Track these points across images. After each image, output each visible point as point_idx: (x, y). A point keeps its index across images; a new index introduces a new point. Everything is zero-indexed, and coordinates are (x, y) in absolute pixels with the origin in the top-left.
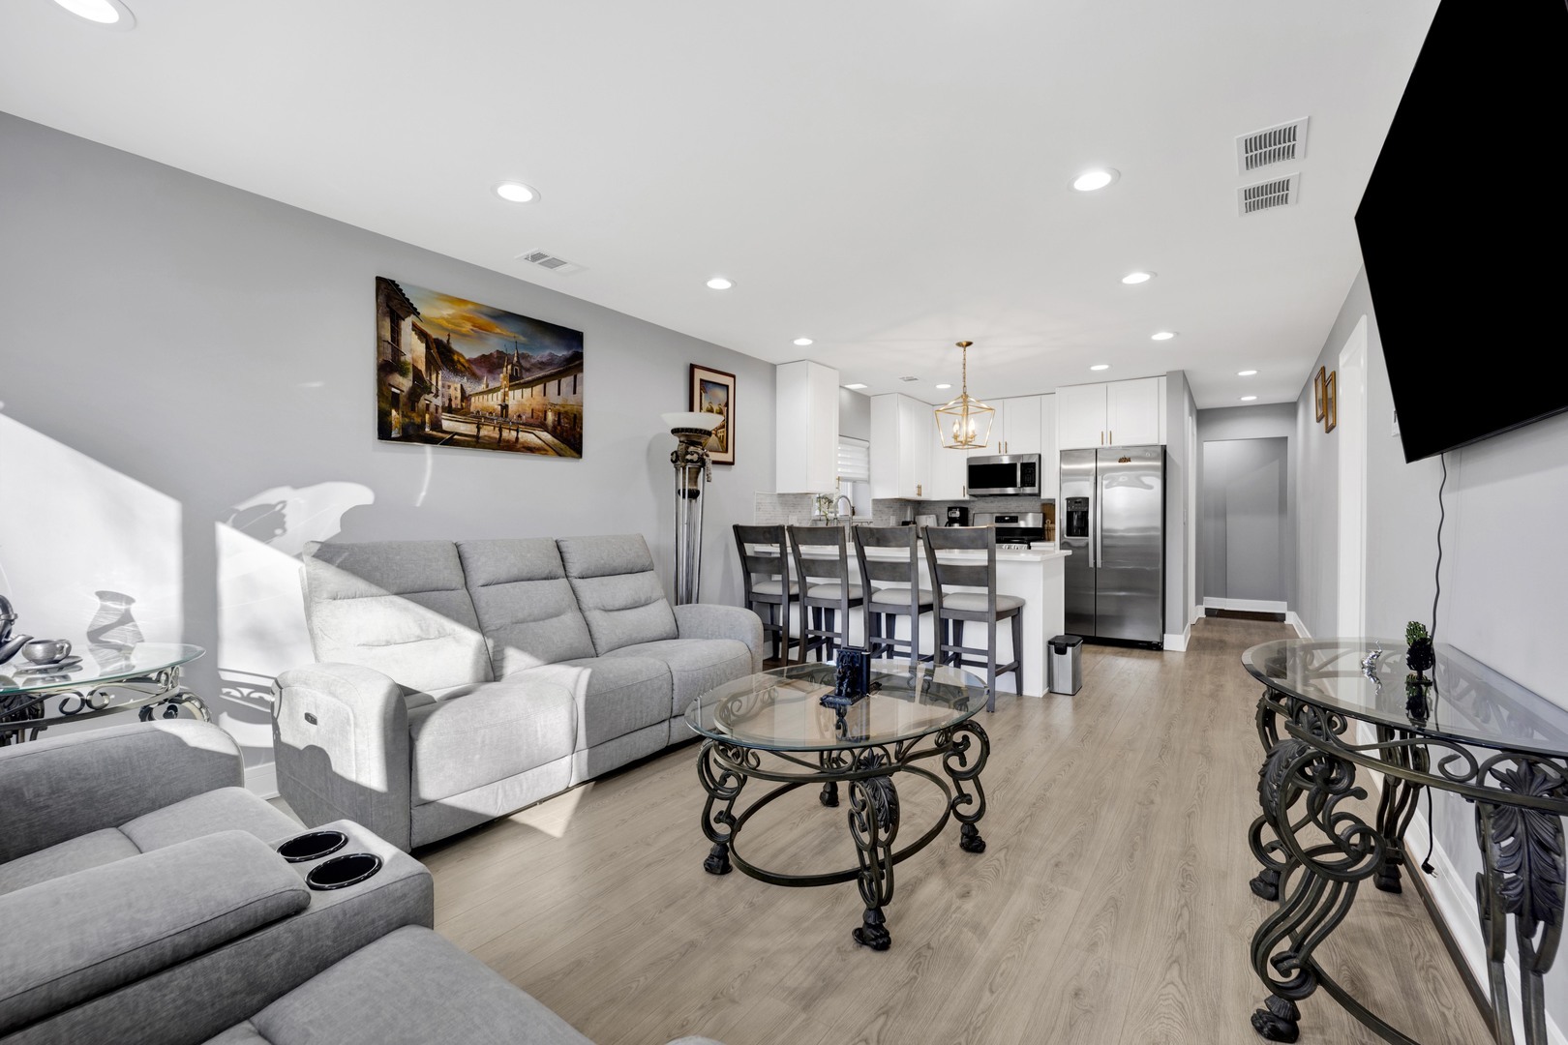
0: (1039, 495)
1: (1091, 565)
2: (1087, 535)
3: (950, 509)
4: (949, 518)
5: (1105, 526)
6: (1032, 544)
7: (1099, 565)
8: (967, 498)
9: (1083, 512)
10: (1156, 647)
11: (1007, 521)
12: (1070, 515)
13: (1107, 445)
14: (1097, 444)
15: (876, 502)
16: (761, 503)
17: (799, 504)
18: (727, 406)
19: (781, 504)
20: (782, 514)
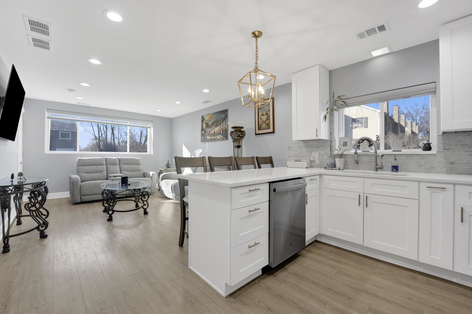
16: (291, 147)
17: (321, 146)
18: (269, 111)
19: (306, 147)
20: (307, 152)
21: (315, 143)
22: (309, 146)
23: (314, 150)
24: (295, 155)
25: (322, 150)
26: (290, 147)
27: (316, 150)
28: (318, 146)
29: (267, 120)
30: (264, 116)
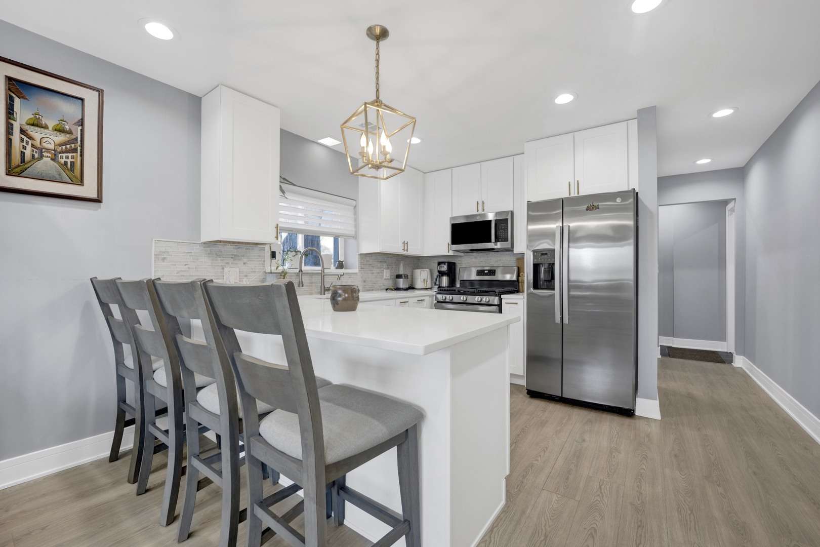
0: (511, 250)
1: (558, 320)
2: (553, 289)
3: (439, 264)
4: (439, 272)
5: (572, 278)
6: (502, 296)
7: (566, 321)
8: (451, 253)
9: (550, 264)
10: (628, 413)
11: (486, 275)
12: (536, 267)
13: (574, 194)
14: (565, 195)
15: (364, 256)
16: (168, 252)
17: (243, 256)
18: (81, 123)
19: (210, 254)
20: (212, 266)
21: (229, 248)
22: (216, 254)
23: (228, 263)
24: (181, 274)
25: (244, 264)
26: (164, 252)
27: (232, 263)
28: (237, 256)
29: (67, 151)
30: (46, 131)
